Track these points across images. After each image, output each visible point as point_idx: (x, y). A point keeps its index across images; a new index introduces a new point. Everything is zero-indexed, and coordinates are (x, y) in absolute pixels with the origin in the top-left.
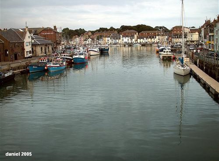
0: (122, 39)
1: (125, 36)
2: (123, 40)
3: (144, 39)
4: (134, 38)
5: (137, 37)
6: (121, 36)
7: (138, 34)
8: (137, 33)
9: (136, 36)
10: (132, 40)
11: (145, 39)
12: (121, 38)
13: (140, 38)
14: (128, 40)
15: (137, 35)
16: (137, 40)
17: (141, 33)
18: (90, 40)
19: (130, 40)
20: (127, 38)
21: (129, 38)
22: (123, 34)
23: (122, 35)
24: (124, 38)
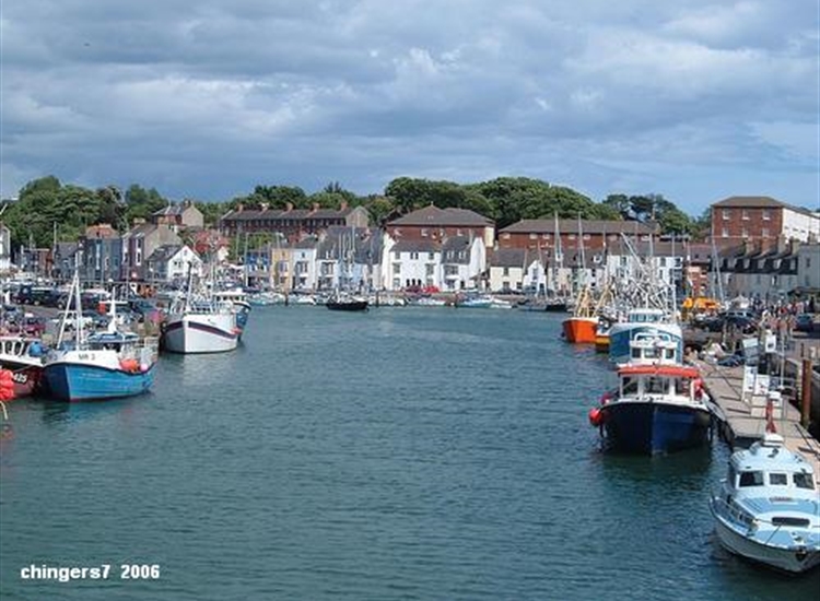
0: (393, 260)
1: (412, 242)
2: (397, 268)
3: (530, 269)
4: (467, 261)
5: (488, 255)
6: (389, 242)
7: (496, 237)
8: (490, 232)
9: (478, 249)
10: (454, 271)
11: (535, 271)
12: (386, 251)
13: (507, 263)
14: (430, 268)
15: (491, 244)
16: (488, 272)
17: (514, 227)
18: (188, 255)
19: (439, 270)
20: (424, 256)
21: (438, 256)
22: (397, 233)
23: (394, 238)
24: (405, 256)
